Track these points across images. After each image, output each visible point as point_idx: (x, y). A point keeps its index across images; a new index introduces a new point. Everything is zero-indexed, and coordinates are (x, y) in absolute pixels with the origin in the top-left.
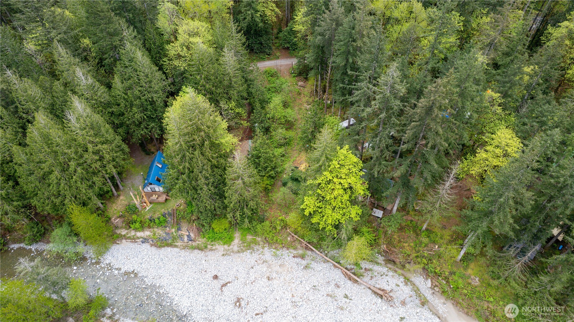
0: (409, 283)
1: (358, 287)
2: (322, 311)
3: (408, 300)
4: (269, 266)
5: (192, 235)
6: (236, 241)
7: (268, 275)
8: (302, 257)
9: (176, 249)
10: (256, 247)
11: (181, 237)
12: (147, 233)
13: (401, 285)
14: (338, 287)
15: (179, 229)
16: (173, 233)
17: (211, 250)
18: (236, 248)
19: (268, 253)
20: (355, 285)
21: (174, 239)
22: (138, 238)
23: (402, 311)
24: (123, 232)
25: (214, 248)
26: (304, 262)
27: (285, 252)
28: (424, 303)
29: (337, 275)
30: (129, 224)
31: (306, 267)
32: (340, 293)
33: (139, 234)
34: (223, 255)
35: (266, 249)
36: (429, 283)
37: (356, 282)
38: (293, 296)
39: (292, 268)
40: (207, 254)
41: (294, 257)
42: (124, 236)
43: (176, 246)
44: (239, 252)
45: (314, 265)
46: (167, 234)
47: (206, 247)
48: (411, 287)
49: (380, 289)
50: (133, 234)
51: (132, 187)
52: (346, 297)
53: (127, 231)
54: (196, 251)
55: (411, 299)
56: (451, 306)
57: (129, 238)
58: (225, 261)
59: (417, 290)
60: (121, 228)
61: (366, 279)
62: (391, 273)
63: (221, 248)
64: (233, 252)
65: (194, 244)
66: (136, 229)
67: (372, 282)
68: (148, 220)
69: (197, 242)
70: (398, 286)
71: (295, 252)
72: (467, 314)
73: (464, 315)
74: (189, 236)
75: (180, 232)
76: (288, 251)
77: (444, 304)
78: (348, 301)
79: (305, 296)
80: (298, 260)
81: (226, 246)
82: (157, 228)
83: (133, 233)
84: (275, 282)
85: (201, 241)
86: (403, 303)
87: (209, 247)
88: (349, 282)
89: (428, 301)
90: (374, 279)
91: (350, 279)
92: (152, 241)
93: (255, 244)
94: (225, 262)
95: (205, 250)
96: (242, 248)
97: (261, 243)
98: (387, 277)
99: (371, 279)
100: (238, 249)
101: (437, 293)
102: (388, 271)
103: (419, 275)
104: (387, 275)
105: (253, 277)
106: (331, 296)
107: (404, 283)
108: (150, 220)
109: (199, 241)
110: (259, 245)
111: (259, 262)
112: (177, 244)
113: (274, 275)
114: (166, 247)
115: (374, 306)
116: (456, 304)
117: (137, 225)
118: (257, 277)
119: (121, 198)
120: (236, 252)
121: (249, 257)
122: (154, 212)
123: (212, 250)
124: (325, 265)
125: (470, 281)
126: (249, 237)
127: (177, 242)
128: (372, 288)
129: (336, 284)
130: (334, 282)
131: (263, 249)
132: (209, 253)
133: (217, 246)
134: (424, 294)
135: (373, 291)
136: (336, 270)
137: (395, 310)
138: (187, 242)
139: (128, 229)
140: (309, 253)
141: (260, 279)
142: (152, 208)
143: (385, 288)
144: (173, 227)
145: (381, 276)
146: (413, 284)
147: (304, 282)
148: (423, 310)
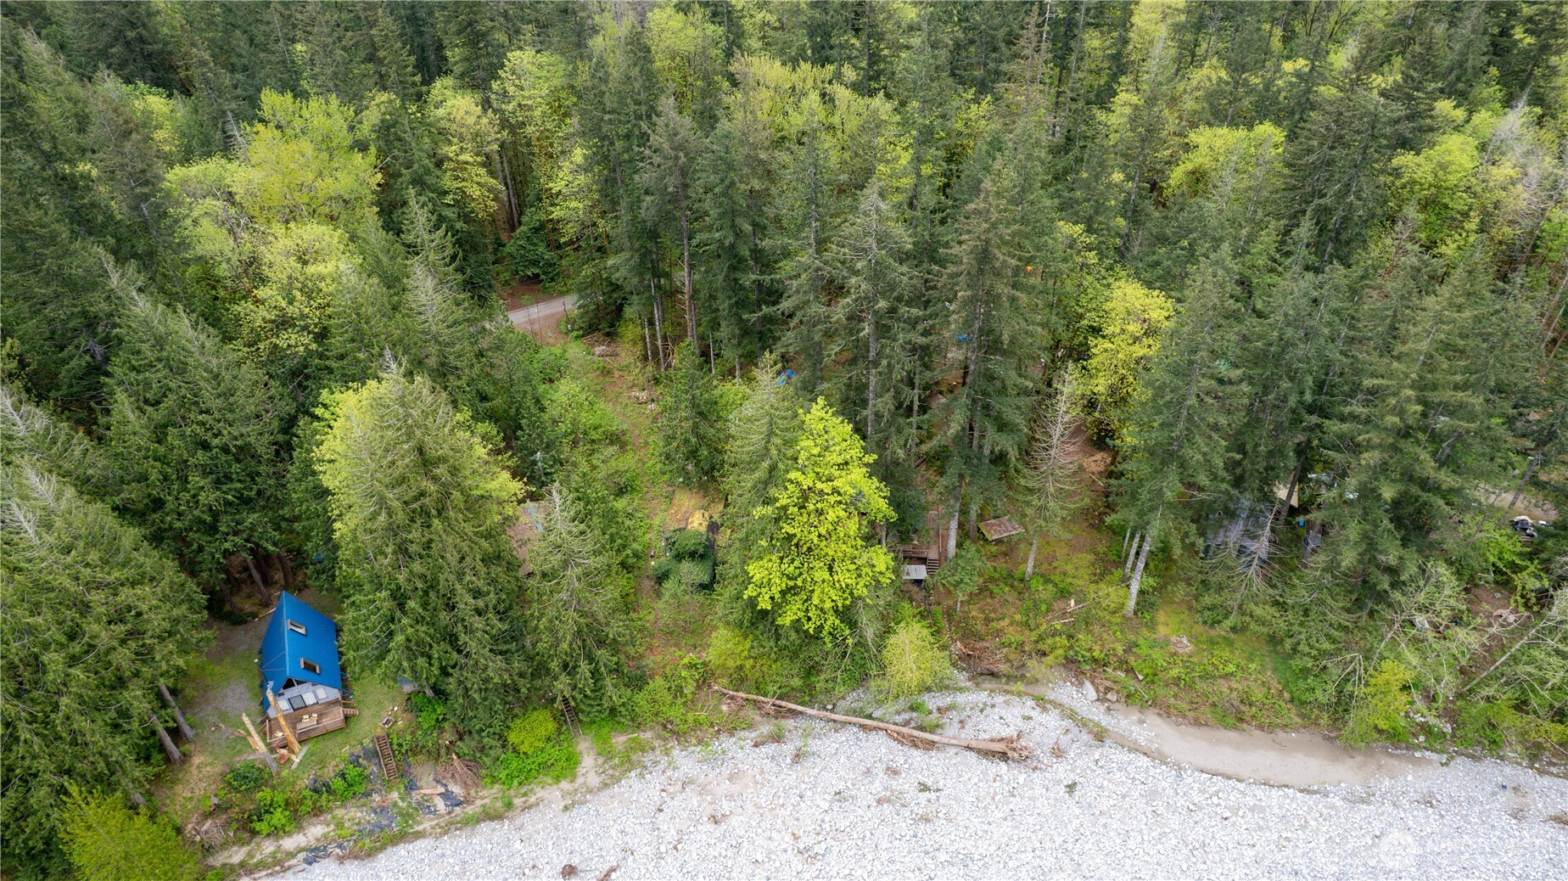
0: (1049, 706)
1: (941, 755)
2: (885, 844)
3: (1065, 741)
4: (703, 790)
5: (457, 790)
6: (588, 762)
7: (709, 810)
8: (777, 738)
9: (421, 843)
10: (647, 759)
11: (425, 807)
12: (315, 831)
13: (1033, 714)
14: (896, 773)
15: (411, 787)
16: (395, 804)
17: (527, 808)
18: (594, 780)
19: (686, 761)
20: (933, 753)
21: (406, 816)
22: (292, 855)
23: (1062, 772)
24: (237, 855)
25: (532, 799)
26: (788, 748)
27: (727, 742)
28: (1100, 736)
29: (879, 747)
30: (247, 827)
31: (798, 757)
32: (906, 784)
33: (289, 843)
34: (566, 808)
35: (676, 752)
36: (1090, 691)
37: (930, 745)
38: (796, 837)
39: (762, 772)
40: (518, 822)
41: (756, 745)
42: (242, 865)
43: (419, 835)
44: (606, 785)
45: (815, 745)
46: (382, 810)
47: (509, 806)
48: (1057, 711)
49: (992, 740)
50: (271, 849)
51: (223, 721)
52: (924, 788)
53: (245, 849)
54: (485, 827)
55: (1070, 736)
56: (1158, 721)
57: (262, 866)
58: (578, 821)
59: (1071, 715)
60: (225, 846)
61: (951, 731)
62: (999, 699)
63: (551, 794)
64: (590, 791)
65: (470, 810)
66: (277, 832)
67: (967, 735)
68: (307, 793)
69: (479, 802)
70: (1030, 718)
71: (754, 735)
72: (1197, 723)
73: (1192, 730)
74: (446, 796)
75: (416, 796)
76: (734, 739)
77: (1142, 722)
78: (933, 796)
79: (826, 826)
80: (772, 748)
81: (565, 785)
82: (344, 806)
83: (268, 847)
84: (734, 821)
85: (488, 796)
86: (1058, 752)
87: (518, 801)
88: (915, 752)
89: (1107, 730)
90: (969, 725)
91: (914, 743)
92: (340, 846)
93: (643, 751)
94: (579, 825)
95: (510, 814)
96: (611, 772)
97: (656, 743)
98: (996, 710)
99: (963, 727)
100: (601, 779)
101: (1117, 706)
102: (989, 695)
103: (1061, 683)
104: (993, 706)
105: (673, 832)
106: (889, 801)
107: (1038, 709)
108: (316, 791)
109: (482, 798)
110: (653, 749)
111: (671, 789)
112: (420, 828)
113: (726, 807)
114: (390, 849)
115: (998, 784)
116: (1167, 712)
117: (279, 817)
118: (684, 828)
119: (197, 760)
120: (599, 789)
121: (642, 789)
122: (322, 764)
123: (530, 807)
124: (842, 736)
125: (1172, 649)
126: (620, 740)
127: (420, 823)
128: (974, 744)
129: (888, 769)
130: (881, 767)
131: (667, 755)
132: (526, 818)
133: (540, 793)
134: (1090, 717)
135: (979, 751)
136: (873, 736)
137: (1048, 775)
138: (450, 813)
139: (248, 843)
140: (789, 723)
141: (692, 829)
142: (311, 754)
143: (1004, 735)
144: (390, 789)
145: (982, 711)
146: (1057, 705)
147: (809, 793)
148: (1106, 750)
